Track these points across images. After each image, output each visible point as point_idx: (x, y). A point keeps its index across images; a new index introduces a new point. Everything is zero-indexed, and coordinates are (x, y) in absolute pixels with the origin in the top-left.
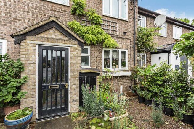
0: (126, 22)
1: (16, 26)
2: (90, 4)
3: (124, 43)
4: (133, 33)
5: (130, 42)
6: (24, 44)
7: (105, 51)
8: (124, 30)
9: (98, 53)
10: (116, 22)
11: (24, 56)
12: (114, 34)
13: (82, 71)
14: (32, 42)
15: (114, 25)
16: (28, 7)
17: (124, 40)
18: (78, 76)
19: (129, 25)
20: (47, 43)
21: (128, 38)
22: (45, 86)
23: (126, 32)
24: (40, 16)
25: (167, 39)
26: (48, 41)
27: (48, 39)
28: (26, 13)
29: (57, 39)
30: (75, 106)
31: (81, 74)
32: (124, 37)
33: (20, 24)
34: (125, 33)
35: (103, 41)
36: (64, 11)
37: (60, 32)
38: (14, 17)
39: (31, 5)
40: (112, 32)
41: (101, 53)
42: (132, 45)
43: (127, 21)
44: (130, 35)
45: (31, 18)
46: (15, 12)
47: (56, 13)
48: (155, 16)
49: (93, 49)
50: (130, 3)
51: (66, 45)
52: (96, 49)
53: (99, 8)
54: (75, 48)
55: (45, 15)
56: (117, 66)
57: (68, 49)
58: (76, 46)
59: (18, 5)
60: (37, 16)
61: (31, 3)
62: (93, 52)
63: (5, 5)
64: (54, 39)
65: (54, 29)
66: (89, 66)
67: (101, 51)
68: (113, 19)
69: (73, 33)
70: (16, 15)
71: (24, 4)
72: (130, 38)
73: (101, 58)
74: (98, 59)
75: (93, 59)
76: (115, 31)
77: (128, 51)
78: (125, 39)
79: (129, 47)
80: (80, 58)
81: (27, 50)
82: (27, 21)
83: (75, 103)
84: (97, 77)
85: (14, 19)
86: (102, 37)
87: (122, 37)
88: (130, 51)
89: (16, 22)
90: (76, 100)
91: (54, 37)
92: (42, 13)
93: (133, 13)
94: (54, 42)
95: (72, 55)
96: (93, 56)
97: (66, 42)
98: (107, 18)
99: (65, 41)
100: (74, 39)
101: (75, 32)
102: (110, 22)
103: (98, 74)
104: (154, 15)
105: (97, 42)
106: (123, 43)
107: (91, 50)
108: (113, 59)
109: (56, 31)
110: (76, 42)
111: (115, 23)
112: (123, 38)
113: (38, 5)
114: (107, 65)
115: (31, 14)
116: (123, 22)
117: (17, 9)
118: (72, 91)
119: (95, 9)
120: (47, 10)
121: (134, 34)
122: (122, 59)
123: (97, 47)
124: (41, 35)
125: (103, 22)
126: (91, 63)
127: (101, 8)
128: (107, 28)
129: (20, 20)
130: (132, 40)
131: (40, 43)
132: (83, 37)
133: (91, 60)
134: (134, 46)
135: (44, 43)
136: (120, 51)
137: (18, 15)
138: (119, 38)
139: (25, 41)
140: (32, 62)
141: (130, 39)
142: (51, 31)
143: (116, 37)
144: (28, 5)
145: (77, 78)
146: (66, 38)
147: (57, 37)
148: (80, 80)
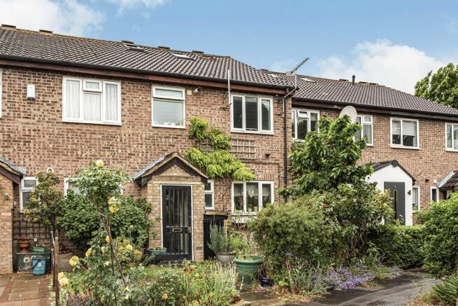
0: (270, 137)
1: (130, 163)
2: (213, 119)
3: (267, 171)
4: (283, 152)
5: (277, 168)
6: (151, 185)
7: (235, 185)
8: (267, 150)
9: (225, 188)
10: (253, 139)
11: (151, 197)
12: (250, 158)
13: (207, 213)
14: (157, 182)
15: (249, 144)
16: (141, 139)
17: (267, 166)
18: (202, 219)
19: (275, 141)
20: (171, 182)
21: (273, 162)
22: (168, 229)
23: (270, 152)
24: (153, 147)
25: (373, 150)
26: (171, 180)
27: (171, 178)
28: (140, 146)
29: (180, 177)
30: (199, 255)
31: (205, 216)
32: (267, 162)
33: (134, 160)
34: (267, 156)
35: (233, 171)
36: (180, 135)
37: (182, 168)
38: (129, 152)
39: (144, 136)
40: (247, 156)
41: (230, 188)
42: (282, 173)
43: (272, 135)
44: (278, 156)
45: (145, 151)
46: (130, 146)
47: (171, 140)
48: (339, 108)
49: (218, 183)
50: (276, 105)
51: (188, 183)
52: (222, 183)
53: (225, 123)
54: (199, 186)
55: (158, 145)
56: (256, 208)
57: (190, 187)
58: (199, 183)
59: (132, 138)
60: (150, 147)
61: (144, 133)
62: (218, 188)
63: (121, 140)
64: (176, 177)
65: (175, 166)
66: (213, 208)
67: (230, 186)
68: (248, 136)
69: (195, 169)
70: (130, 149)
71: (137, 136)
72: (277, 162)
73: (230, 195)
74: (224, 197)
75: (218, 198)
76: (251, 154)
77: (275, 184)
78: (269, 164)
79: (276, 177)
80: (203, 197)
81: (153, 191)
82: (140, 155)
83: (199, 251)
84: (225, 221)
85: (129, 154)
86: (231, 167)
87: (264, 161)
88: (278, 183)
89: (131, 157)
90: (200, 248)
91: (175, 174)
92: (156, 144)
93: (282, 119)
94: (177, 180)
95: (195, 194)
96: (218, 193)
97: (189, 179)
98: (237, 135)
99: (187, 178)
100: (197, 174)
101: (197, 166)
102: (243, 140)
103: (226, 217)
104: (336, 107)
105: (223, 174)
106: (264, 171)
107: (215, 185)
108: (248, 197)
109: (177, 168)
110: (199, 179)
111: (252, 141)
112: (265, 164)
113: (151, 134)
114: (239, 206)
115: (144, 146)
116: (264, 137)
117: (131, 143)
118: (195, 237)
119: (220, 125)
120: (161, 138)
121: (285, 155)
122: (263, 197)
123: (224, 180)
124: (164, 174)
125: (231, 144)
126: (215, 203)
127: (228, 123)
128: (238, 151)
129: (134, 155)
130: (282, 165)
131: (164, 182)
132: (204, 169)
133: (215, 199)
134: (286, 174)
135: (167, 182)
136: (260, 184)
137: (132, 149)
138: (259, 163)
139: (151, 181)
140: (157, 203)
141: (278, 164)
142: (173, 168)
143: (253, 163)
144: (141, 136)
145: (201, 222)
146: (188, 175)
147: (179, 175)
148: (204, 223)
